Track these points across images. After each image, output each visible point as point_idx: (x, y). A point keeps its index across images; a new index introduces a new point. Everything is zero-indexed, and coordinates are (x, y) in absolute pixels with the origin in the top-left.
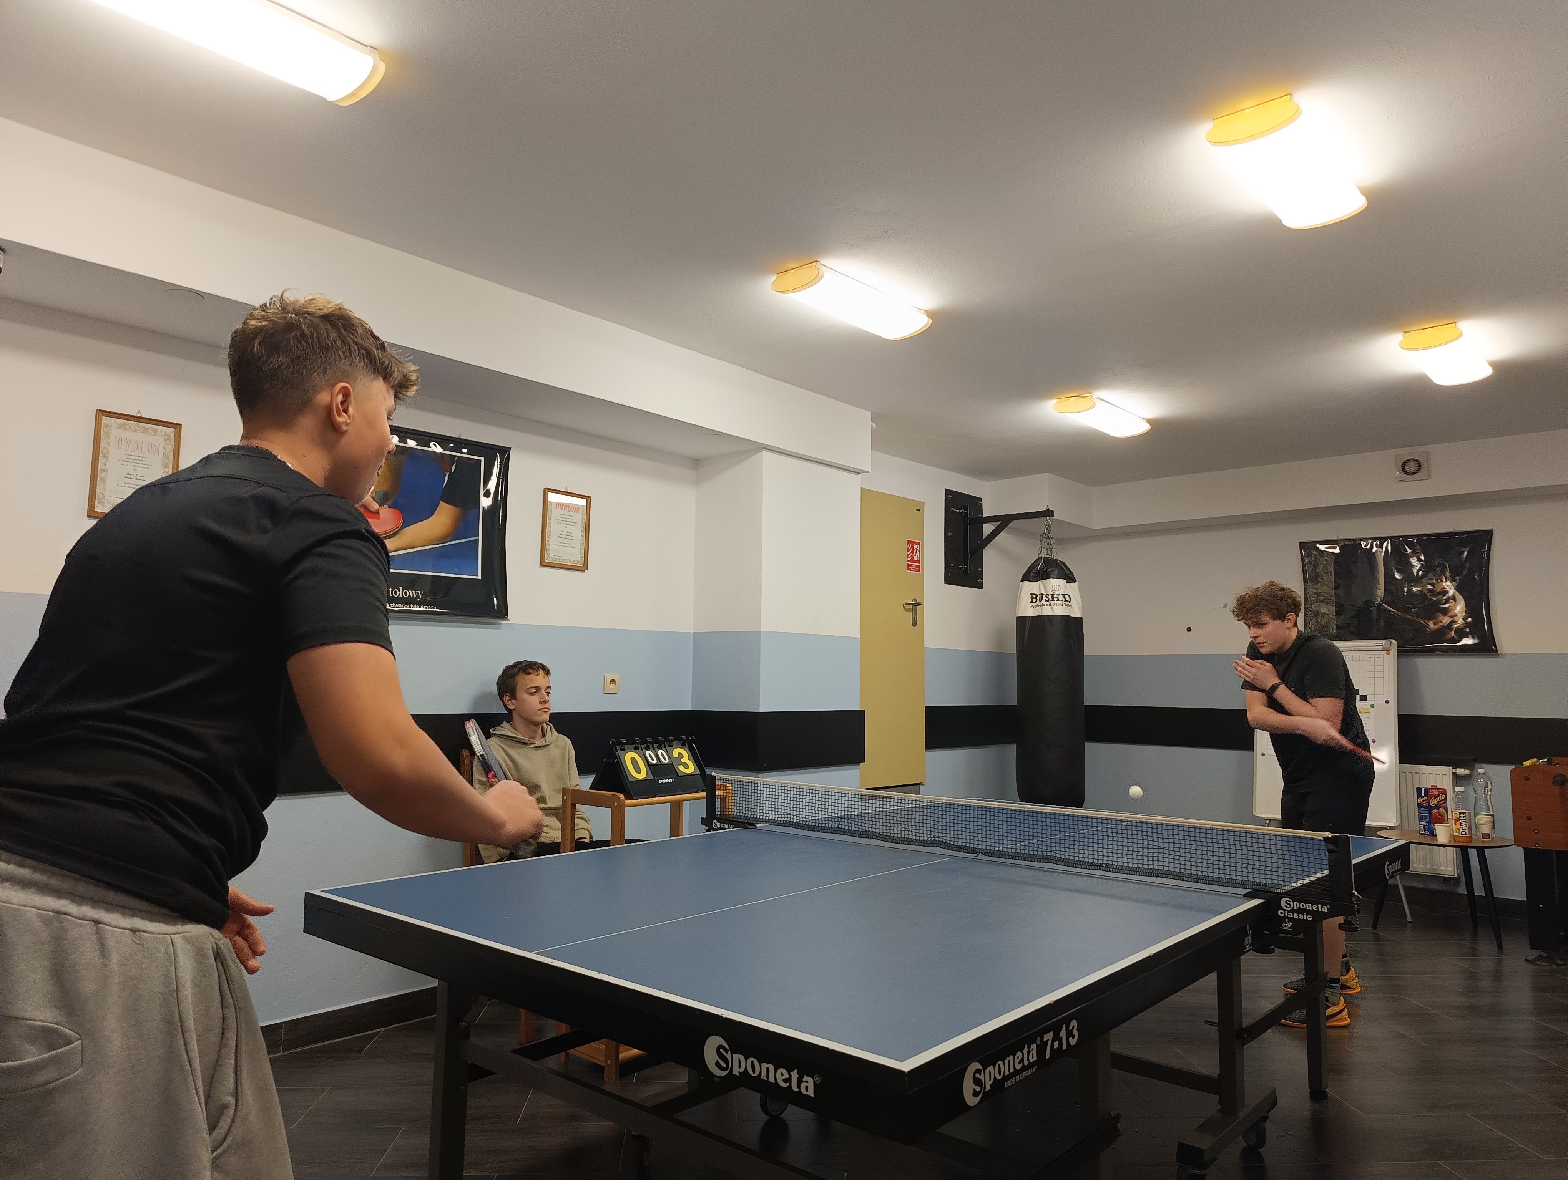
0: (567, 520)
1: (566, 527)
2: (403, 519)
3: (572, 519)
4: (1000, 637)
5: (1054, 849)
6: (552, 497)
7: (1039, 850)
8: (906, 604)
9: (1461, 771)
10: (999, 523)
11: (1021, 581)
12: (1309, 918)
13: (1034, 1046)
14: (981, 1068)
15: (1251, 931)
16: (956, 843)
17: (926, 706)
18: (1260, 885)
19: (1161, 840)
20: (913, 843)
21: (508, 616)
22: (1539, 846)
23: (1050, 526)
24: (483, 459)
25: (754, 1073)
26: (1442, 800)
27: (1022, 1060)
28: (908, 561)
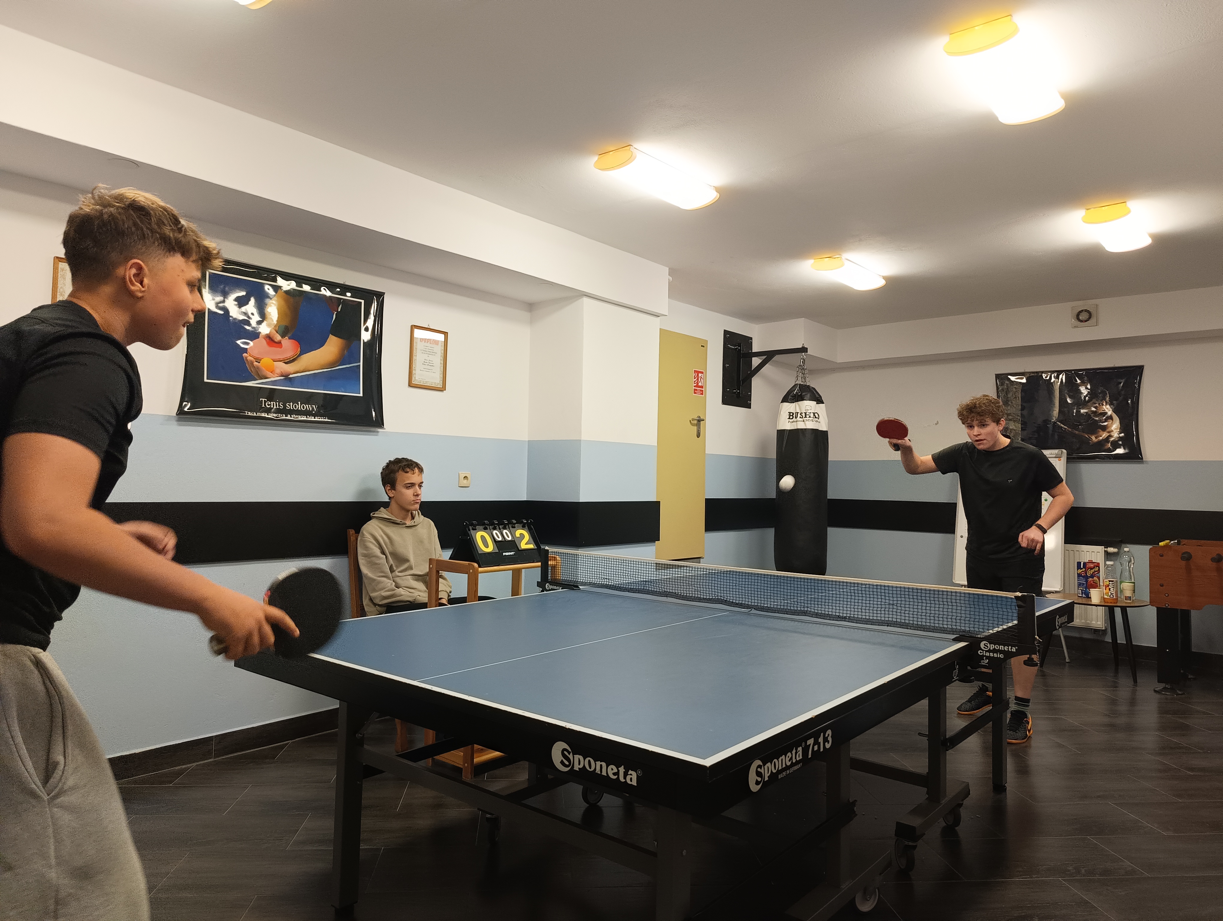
0: (429, 351)
1: (428, 356)
2: (300, 348)
3: (433, 350)
4: (763, 446)
5: (809, 605)
6: (418, 333)
7: (798, 606)
8: (692, 420)
9: (1111, 550)
10: (765, 357)
11: (781, 402)
12: (1002, 656)
13: (800, 749)
14: (761, 764)
15: (958, 666)
16: (734, 601)
17: (706, 499)
18: (965, 632)
19: (891, 599)
20: (701, 601)
21: (383, 426)
22: (1168, 606)
23: (804, 360)
24: (363, 301)
25: (590, 768)
26: (1096, 571)
27: (791, 758)
28: (695, 386)
